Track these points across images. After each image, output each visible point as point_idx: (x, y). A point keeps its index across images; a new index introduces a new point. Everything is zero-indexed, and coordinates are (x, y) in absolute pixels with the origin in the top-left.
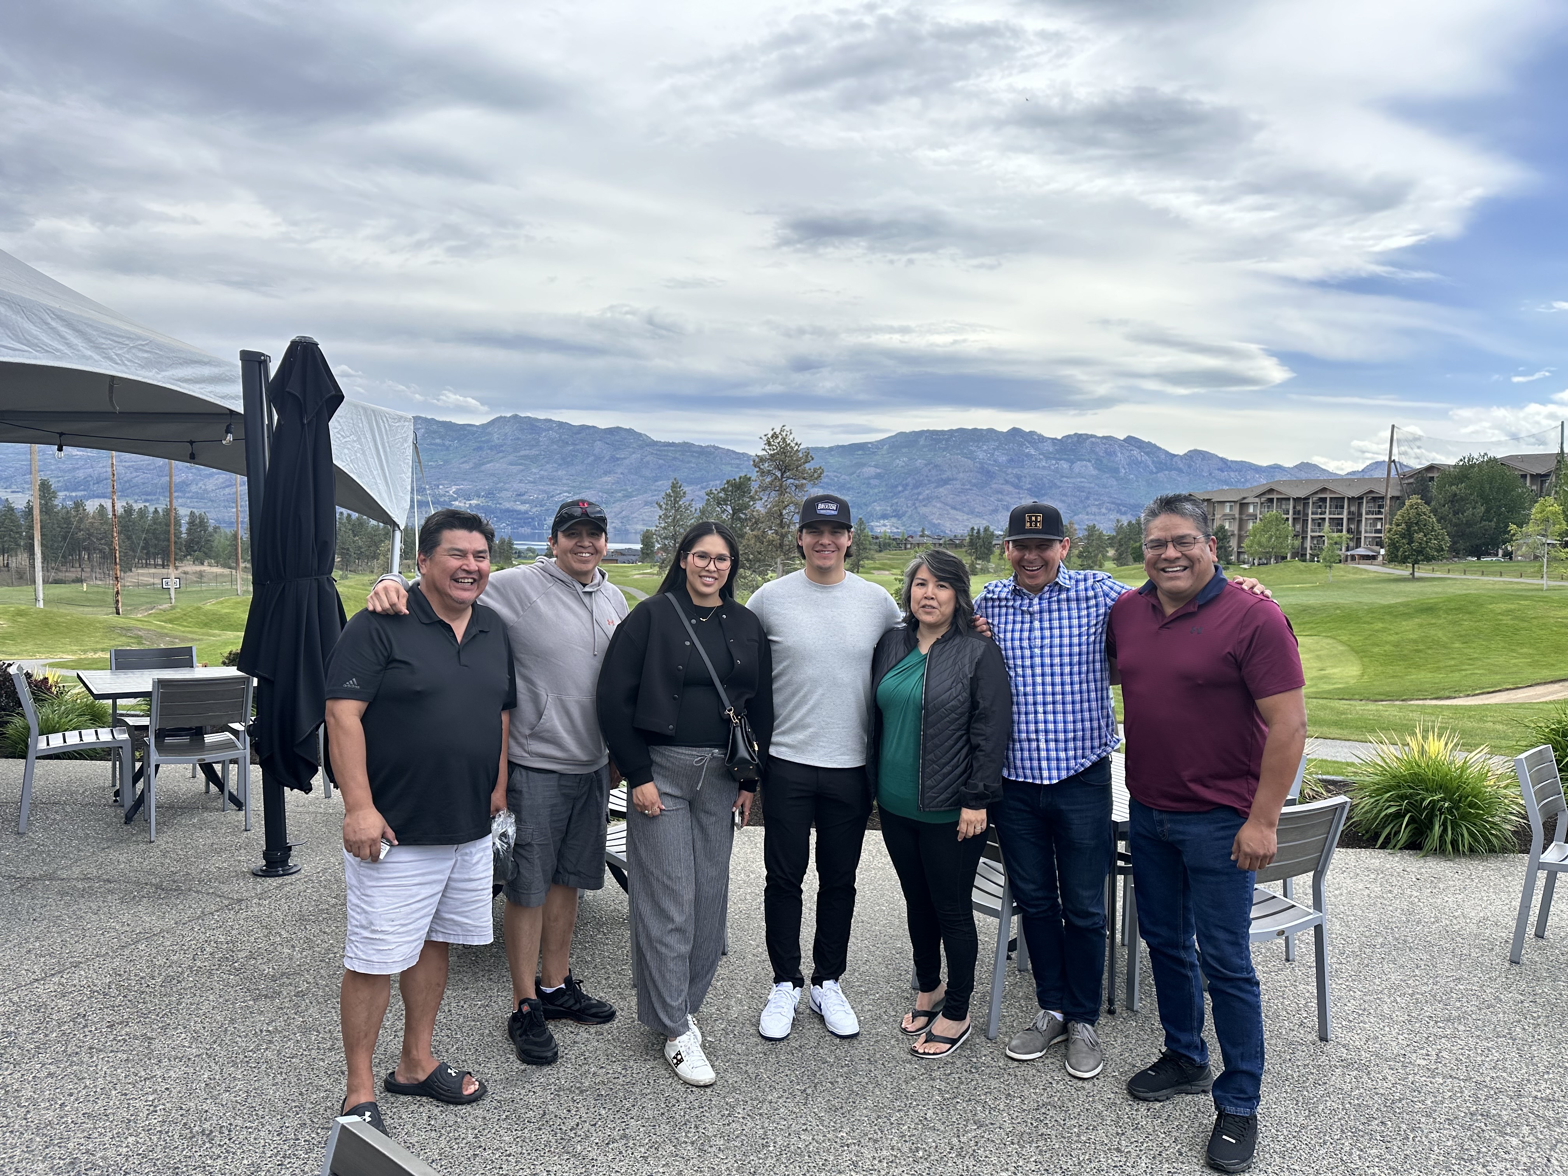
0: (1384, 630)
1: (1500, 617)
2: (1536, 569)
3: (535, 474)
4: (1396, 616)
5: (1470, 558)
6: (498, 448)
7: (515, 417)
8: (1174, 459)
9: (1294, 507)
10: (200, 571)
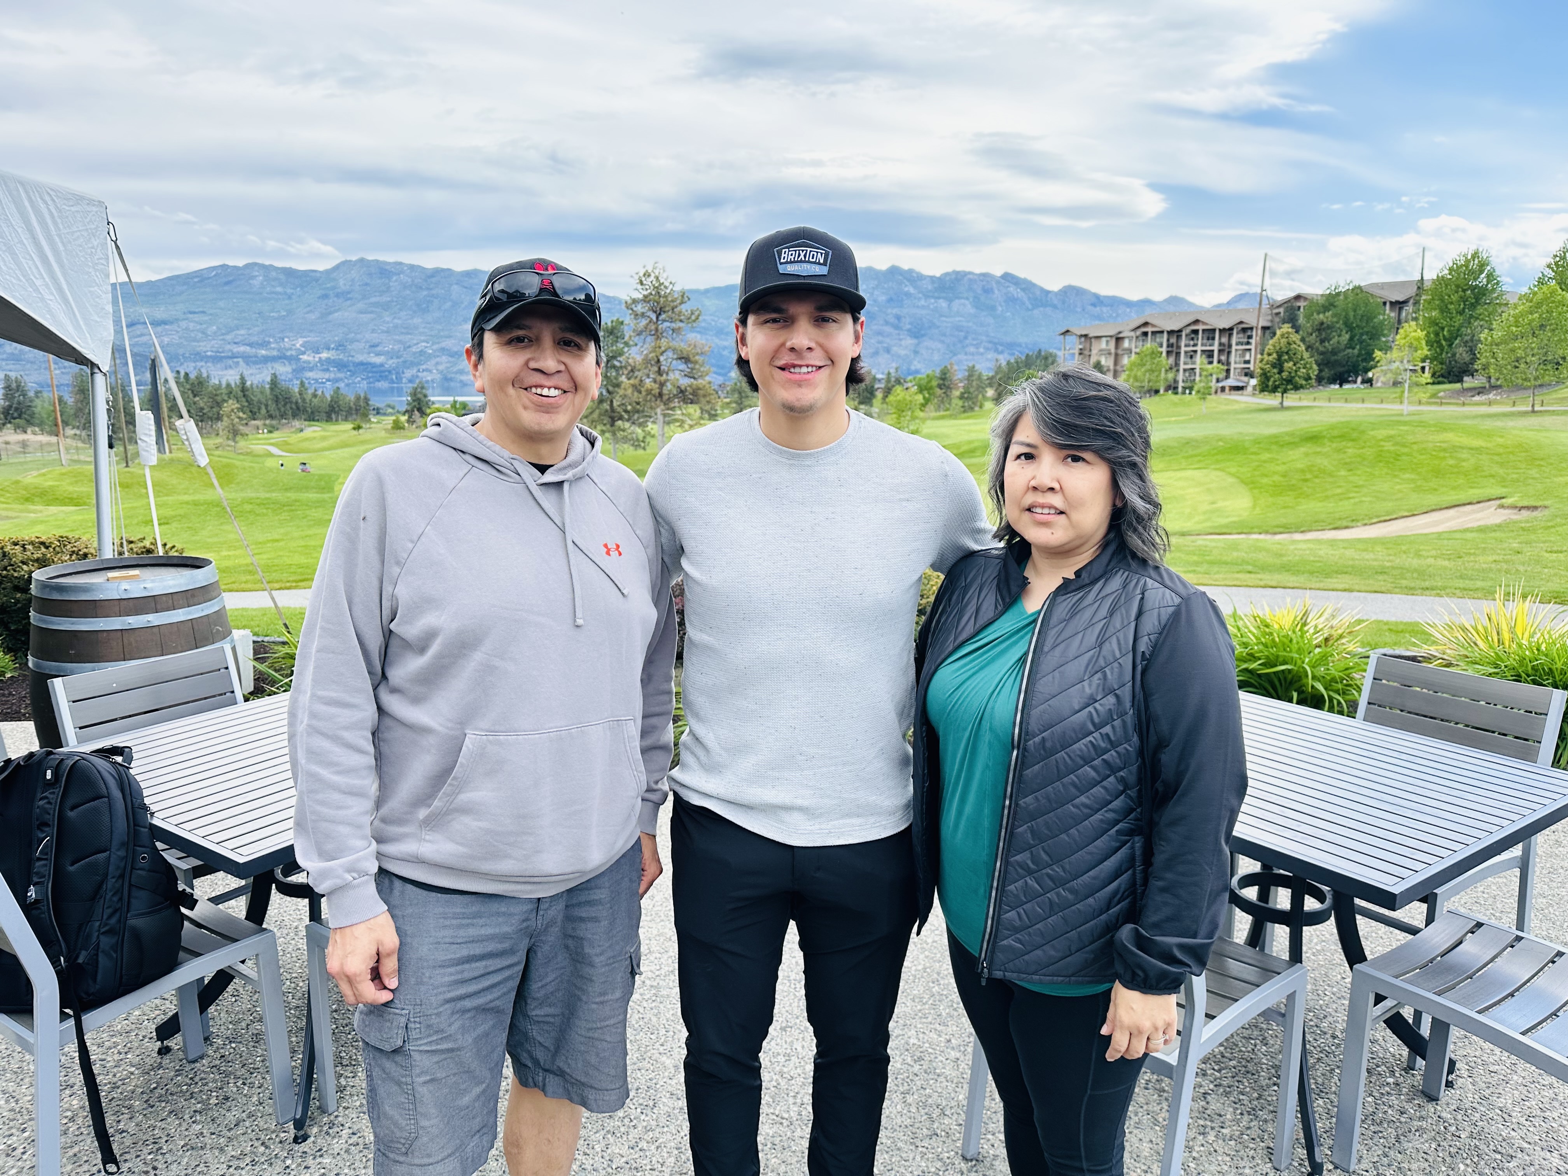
0: (1271, 460)
1: (1382, 443)
2: (1397, 395)
3: (388, 323)
4: (1282, 446)
5: (1332, 386)
6: (344, 295)
7: (362, 260)
8: (1050, 295)
9: (1168, 340)
10: (23, 441)
